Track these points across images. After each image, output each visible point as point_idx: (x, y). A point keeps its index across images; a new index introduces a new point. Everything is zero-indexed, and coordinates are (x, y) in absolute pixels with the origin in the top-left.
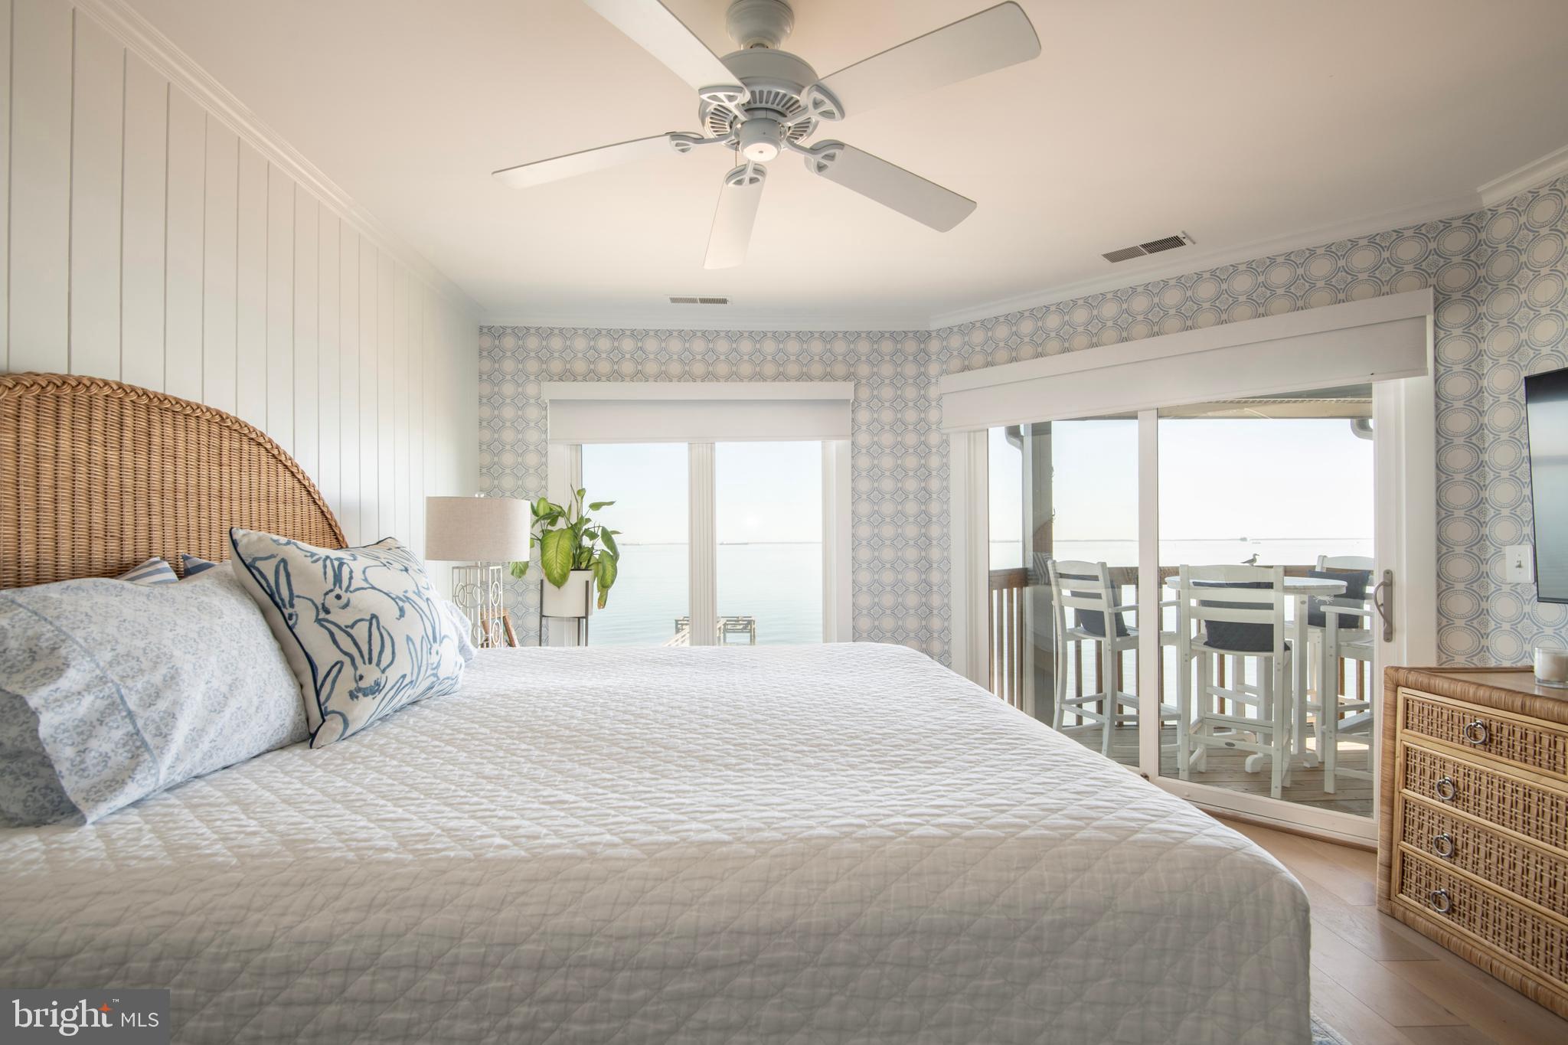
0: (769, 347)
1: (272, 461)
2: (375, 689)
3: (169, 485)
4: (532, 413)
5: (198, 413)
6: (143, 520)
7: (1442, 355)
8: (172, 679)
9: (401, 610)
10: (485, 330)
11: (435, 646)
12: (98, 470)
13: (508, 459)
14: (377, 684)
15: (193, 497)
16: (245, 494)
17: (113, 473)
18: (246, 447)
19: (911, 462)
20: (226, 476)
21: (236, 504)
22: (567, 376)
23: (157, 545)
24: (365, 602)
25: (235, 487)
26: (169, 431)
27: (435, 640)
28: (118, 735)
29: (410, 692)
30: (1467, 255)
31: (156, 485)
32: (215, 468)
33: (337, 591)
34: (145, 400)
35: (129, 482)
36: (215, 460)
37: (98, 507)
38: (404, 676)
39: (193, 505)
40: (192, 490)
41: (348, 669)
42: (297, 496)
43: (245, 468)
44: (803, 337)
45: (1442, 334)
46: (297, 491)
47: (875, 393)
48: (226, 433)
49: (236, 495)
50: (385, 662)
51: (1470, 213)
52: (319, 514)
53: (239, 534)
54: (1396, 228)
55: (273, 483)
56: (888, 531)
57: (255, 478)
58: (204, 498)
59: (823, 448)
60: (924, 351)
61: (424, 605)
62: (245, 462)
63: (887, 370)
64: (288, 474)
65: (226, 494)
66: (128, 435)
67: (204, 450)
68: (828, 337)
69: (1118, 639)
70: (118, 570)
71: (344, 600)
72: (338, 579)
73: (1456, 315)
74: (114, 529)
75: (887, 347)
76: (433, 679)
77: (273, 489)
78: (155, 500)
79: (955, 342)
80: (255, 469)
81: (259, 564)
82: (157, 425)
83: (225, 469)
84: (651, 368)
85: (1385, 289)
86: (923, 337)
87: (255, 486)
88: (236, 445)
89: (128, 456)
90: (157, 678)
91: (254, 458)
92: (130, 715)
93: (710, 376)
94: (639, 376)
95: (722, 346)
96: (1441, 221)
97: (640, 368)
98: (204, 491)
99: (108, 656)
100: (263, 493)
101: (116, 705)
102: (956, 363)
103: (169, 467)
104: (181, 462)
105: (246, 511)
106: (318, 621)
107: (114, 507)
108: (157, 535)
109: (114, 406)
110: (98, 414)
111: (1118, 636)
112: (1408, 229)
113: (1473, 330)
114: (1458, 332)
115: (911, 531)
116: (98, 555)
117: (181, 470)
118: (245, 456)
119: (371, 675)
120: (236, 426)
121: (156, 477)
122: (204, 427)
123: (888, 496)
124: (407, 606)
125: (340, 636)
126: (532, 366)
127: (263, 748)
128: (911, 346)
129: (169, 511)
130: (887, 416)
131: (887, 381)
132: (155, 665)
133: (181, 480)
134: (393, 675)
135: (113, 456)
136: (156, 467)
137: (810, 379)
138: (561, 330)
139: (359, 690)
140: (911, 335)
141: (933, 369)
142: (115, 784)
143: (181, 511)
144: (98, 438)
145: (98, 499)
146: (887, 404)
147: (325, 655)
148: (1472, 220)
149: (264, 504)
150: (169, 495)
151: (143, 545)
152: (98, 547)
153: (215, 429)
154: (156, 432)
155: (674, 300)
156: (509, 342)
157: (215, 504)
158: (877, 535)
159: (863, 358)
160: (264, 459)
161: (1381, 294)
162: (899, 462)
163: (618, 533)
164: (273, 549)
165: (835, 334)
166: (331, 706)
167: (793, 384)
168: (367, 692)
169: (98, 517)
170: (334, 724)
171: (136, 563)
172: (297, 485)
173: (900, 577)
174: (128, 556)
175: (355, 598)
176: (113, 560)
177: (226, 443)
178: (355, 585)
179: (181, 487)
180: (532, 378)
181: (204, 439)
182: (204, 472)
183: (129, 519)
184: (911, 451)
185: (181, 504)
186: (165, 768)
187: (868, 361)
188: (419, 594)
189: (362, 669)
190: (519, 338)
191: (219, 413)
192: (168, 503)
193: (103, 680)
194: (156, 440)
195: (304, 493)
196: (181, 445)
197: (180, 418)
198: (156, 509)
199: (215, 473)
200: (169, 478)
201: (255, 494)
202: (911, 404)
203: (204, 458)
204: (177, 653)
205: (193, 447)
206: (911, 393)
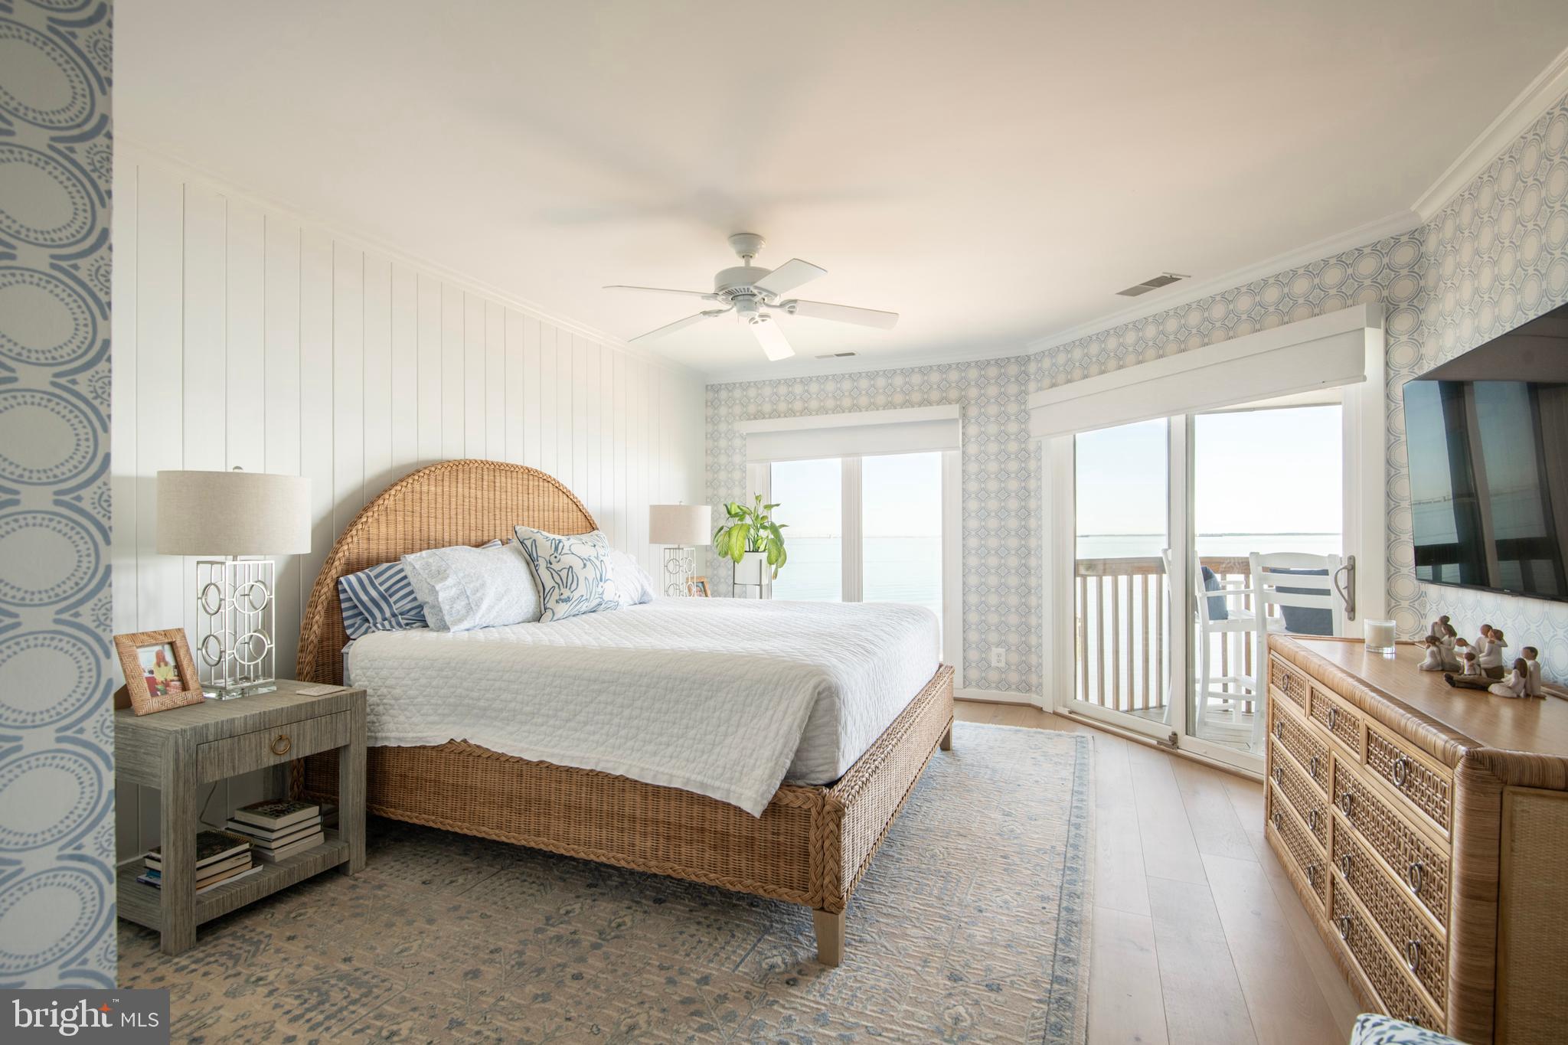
0: (898, 381)
1: (556, 490)
2: (568, 600)
3: (503, 505)
4: (737, 442)
5: (517, 469)
6: (492, 522)
7: (1392, 360)
8: (483, 585)
9: (585, 565)
10: (709, 388)
11: (601, 584)
12: (473, 500)
13: (723, 475)
14: (569, 598)
15: (515, 510)
16: (541, 508)
17: (479, 501)
18: (541, 484)
19: (1013, 466)
20: (531, 500)
21: (536, 513)
22: (759, 415)
23: (498, 534)
24: (567, 560)
25: (536, 504)
26: (503, 479)
27: (601, 580)
28: (463, 603)
29: (586, 604)
30: (1411, 267)
31: (498, 505)
32: (526, 496)
33: (555, 554)
34: (493, 466)
35: (486, 505)
36: (525, 492)
37: (473, 517)
38: (582, 596)
39: (515, 514)
40: (515, 507)
41: (557, 589)
42: (570, 507)
43: (541, 495)
44: (924, 371)
45: (1392, 341)
46: (570, 505)
47: (983, 410)
48: (531, 478)
49: (536, 508)
50: (573, 588)
51: (1414, 229)
52: (583, 517)
53: (517, 528)
54: (1357, 247)
55: (556, 501)
56: (993, 523)
57: (546, 499)
58: (520, 511)
59: (943, 456)
60: (1024, 372)
61: (598, 563)
62: (541, 492)
63: (992, 391)
64: (565, 497)
65: (531, 508)
66: (485, 483)
67: (520, 487)
68: (944, 369)
69: (1211, 622)
70: (480, 544)
71: (558, 559)
72: (556, 549)
73: (1403, 323)
74: (480, 527)
75: (992, 372)
76: (599, 600)
77: (556, 505)
78: (497, 513)
79: (1047, 363)
80: (546, 494)
81: (525, 542)
82: (498, 478)
83: (531, 496)
84: (814, 404)
85: (1350, 302)
86: (1023, 361)
87: (546, 503)
88: (536, 483)
89: (485, 493)
90: (478, 584)
91: (546, 489)
92: (468, 597)
93: (855, 408)
94: (806, 411)
95: (864, 384)
96: (1392, 238)
97: (806, 405)
98: (520, 507)
99: (462, 575)
100: (551, 506)
101: (463, 593)
102: (1047, 382)
103: (504, 496)
104: (509, 494)
105: (541, 516)
106: (547, 568)
107: (479, 517)
108: (498, 529)
109: (480, 471)
110: (473, 476)
111: (1211, 619)
112: (1366, 247)
113: (1416, 336)
114: (1404, 338)
115: (1013, 523)
116: (473, 538)
117: (509, 498)
118: (541, 489)
119: (566, 593)
120: (536, 474)
121: (498, 502)
122: (520, 476)
123: (993, 495)
124: (588, 563)
125: (555, 575)
126: (737, 410)
127: (520, 620)
128: (1013, 370)
129: (504, 517)
130: (992, 429)
131: (993, 400)
132: (477, 580)
133: (509, 502)
134: (576, 595)
135: (479, 493)
136: (498, 497)
137: (930, 404)
138: (755, 383)
139: (560, 599)
140: (1013, 360)
141: (1032, 386)
142: (460, 620)
143: (509, 517)
144: (473, 486)
145: (473, 512)
146: (992, 419)
147: (549, 583)
148: (1416, 235)
149: (551, 513)
150: (504, 510)
151: (492, 533)
152: (473, 534)
153: (525, 476)
154: (498, 480)
155: (819, 357)
156: (723, 394)
157: (526, 514)
158: (983, 527)
159: (973, 383)
160: (551, 489)
161: (1346, 306)
162: (1003, 466)
163: (784, 526)
164: (531, 535)
165: (950, 366)
166: (548, 606)
167: (916, 409)
168: (563, 601)
169: (473, 521)
170: (549, 613)
171: (489, 541)
172: (570, 502)
173: (1003, 561)
174: (486, 538)
175: (563, 558)
176: (479, 540)
177: (531, 483)
178: (564, 552)
179: (509, 506)
180: (737, 418)
181: (520, 482)
182: (520, 498)
183: (486, 522)
184: (1013, 456)
185: (509, 514)
186: (478, 618)
187: (977, 385)
188: (597, 558)
189: (563, 590)
190: (730, 391)
191: (527, 468)
192: (504, 513)
193: (459, 583)
194: (498, 484)
195: (575, 506)
196: (509, 485)
197: (509, 473)
198: (498, 517)
199: (526, 499)
200: (504, 502)
201: (546, 508)
202: (1013, 418)
203: (520, 491)
204: (486, 576)
205: (515, 486)
206: (1013, 408)
